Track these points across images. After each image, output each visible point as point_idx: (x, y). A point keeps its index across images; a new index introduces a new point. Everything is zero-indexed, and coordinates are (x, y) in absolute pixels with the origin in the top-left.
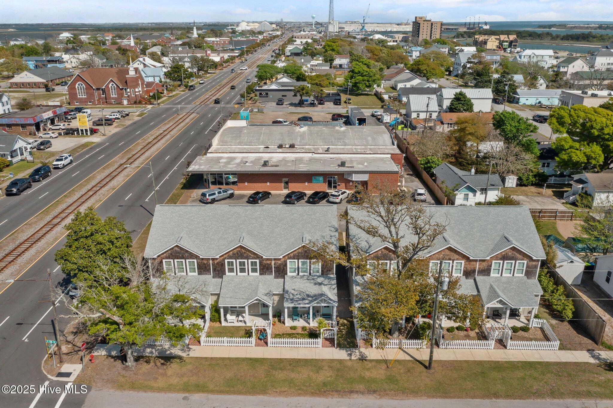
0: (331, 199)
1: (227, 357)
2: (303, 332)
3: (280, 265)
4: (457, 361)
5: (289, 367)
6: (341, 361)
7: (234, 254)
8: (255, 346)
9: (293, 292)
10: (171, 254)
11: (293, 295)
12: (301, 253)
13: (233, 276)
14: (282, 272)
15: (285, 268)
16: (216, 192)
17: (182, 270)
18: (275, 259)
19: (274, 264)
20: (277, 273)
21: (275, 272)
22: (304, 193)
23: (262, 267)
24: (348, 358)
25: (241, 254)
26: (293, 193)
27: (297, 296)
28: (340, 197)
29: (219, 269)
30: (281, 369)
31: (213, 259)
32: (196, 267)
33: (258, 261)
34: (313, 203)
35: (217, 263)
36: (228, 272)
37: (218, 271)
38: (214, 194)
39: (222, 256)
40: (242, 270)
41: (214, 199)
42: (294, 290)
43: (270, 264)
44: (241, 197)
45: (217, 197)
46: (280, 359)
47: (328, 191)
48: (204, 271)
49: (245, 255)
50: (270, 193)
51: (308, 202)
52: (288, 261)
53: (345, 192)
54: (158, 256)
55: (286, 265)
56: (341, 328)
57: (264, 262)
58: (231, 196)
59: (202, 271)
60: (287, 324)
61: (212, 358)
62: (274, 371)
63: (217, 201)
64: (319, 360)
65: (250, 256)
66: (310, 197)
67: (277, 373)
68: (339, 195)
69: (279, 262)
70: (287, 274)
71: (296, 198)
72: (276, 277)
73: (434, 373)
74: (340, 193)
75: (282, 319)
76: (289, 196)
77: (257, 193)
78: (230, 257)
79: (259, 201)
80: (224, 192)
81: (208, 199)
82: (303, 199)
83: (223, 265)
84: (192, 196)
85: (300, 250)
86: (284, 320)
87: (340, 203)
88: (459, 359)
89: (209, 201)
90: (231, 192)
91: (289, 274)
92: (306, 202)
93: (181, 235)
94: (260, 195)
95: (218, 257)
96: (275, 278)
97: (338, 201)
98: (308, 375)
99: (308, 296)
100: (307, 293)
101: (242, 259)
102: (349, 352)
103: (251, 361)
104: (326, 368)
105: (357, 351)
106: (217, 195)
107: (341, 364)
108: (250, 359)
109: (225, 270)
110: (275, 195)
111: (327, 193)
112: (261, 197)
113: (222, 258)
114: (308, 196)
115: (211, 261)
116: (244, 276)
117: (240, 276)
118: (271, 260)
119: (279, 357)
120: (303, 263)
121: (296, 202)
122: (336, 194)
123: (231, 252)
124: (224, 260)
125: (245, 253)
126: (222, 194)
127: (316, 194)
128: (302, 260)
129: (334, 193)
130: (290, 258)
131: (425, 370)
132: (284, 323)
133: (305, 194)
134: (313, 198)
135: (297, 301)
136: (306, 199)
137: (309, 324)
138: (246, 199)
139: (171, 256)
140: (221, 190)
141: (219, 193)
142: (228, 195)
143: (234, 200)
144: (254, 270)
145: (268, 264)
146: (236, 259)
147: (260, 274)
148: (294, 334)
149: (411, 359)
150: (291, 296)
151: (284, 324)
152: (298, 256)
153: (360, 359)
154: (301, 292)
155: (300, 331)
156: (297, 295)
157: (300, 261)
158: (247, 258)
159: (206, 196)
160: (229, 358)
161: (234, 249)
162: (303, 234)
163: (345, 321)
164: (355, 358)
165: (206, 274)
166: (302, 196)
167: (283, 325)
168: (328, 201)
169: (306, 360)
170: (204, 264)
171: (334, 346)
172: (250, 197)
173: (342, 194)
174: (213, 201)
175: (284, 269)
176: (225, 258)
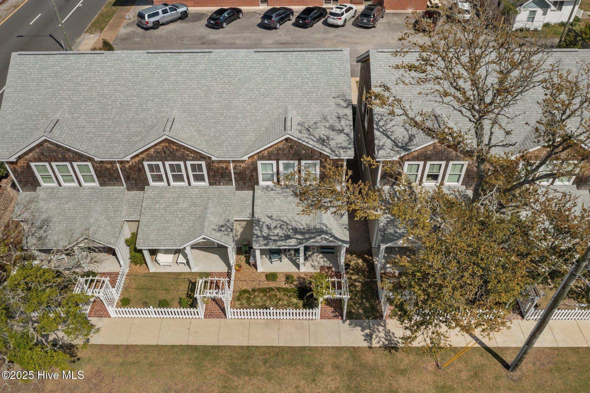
0: (331, 20)
1: (154, 343)
2: (287, 286)
3: (245, 169)
4: (557, 349)
5: (263, 369)
6: (354, 351)
7: (157, 152)
8: (205, 317)
9: (268, 221)
10: (42, 154)
11: (269, 228)
12: (283, 149)
13: (162, 187)
14: (250, 180)
15: (254, 174)
16: (160, 11)
17: (70, 178)
18: (234, 161)
19: (235, 168)
20: (241, 183)
21: (236, 180)
22: (291, 10)
23: (212, 174)
24: (366, 344)
25: (171, 152)
26: (274, 10)
27: (276, 232)
28: (343, 17)
29: (136, 176)
30: (248, 373)
31: (121, 162)
32: (93, 173)
33: (203, 163)
34: (304, 26)
35: (131, 168)
36: (153, 181)
37: (136, 180)
38: (157, 14)
39: (137, 155)
40: (178, 178)
41: (158, 21)
42: (270, 217)
43: (227, 168)
44: (199, 16)
45: (162, 18)
46: (248, 347)
47: (325, 6)
48: (110, 179)
49: (178, 154)
50: (240, 11)
51: (296, 24)
52: (259, 163)
53: (351, 8)
54: (19, 158)
55: (255, 169)
56: (353, 277)
57: (216, 165)
58: (184, 16)
59: (106, 179)
60: (260, 269)
61: (128, 346)
62: (236, 379)
63: (163, 24)
64: (316, 348)
65: (188, 155)
66: (299, 17)
67: (241, 382)
68: (342, 14)
69: (243, 165)
70: (258, 184)
71: (278, 18)
72: (239, 188)
73: (520, 379)
74: (343, 10)
75: (252, 261)
76: (267, 16)
77: (221, 12)
78: (151, 158)
79: (225, 24)
80: (172, 9)
81: (147, 22)
82: (289, 20)
83: (141, 170)
84: (127, 17)
85: (281, 146)
86: (256, 262)
87: (343, 26)
88: (561, 345)
89: (150, 25)
90: (184, 9)
91: (262, 183)
92: (294, 24)
93: (57, 116)
94: (226, 15)
95: (128, 158)
96: (237, 189)
97: (340, 22)
98: (297, 387)
99: (296, 231)
100: (294, 224)
101: (173, 160)
102: (367, 331)
103: (196, 355)
104: (328, 369)
105: (381, 329)
106: (161, 15)
107: (354, 358)
108: (195, 348)
109: (146, 179)
110: (249, 13)
111: (324, 10)
112: (226, 18)
113: (137, 159)
114: (296, 15)
115: (118, 165)
116: (182, 187)
117: (175, 187)
118: (228, 162)
119: (245, 344)
120: (286, 166)
121: (278, 25)
122: (338, 11)
123: (152, 150)
124: (141, 162)
125: (177, 150)
126: (169, 13)
127: (307, 11)
128: (286, 162)
129: (335, 11)
130: (262, 158)
131: (504, 371)
132: (255, 266)
133: (292, 12)
134: (304, 19)
135: (275, 241)
136: (293, 19)
137: (298, 266)
138: (205, 21)
139: (42, 157)
140: (167, 8)
141: (165, 12)
142: (179, 15)
143: (187, 22)
144: (199, 178)
145: (222, 167)
146: (163, 160)
147: (211, 184)
148: (271, 289)
149: (477, 345)
150: (265, 230)
151: (256, 268)
152: (278, 154)
153: (386, 347)
154: (283, 224)
155: (281, 283)
156: (276, 227)
157: (281, 162)
158: (184, 159)
159: (144, 18)
160: (157, 346)
161: (156, 145)
162: (286, 111)
163: (360, 261)
164: (378, 345)
165: (114, 185)
166: (288, 16)
167: (253, 269)
168: (326, 23)
169: (293, 350)
170: (107, 169)
171: (342, 316)
172: (211, 18)
173: (347, 11)
174: (157, 25)
175: (252, 176)
176: (143, 159)
